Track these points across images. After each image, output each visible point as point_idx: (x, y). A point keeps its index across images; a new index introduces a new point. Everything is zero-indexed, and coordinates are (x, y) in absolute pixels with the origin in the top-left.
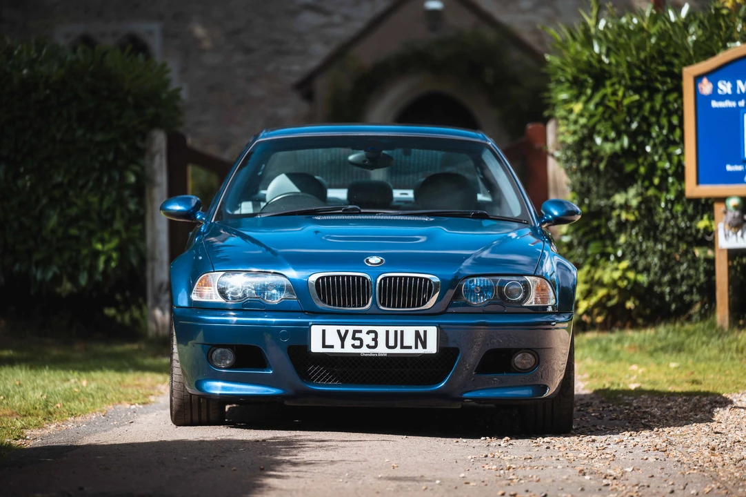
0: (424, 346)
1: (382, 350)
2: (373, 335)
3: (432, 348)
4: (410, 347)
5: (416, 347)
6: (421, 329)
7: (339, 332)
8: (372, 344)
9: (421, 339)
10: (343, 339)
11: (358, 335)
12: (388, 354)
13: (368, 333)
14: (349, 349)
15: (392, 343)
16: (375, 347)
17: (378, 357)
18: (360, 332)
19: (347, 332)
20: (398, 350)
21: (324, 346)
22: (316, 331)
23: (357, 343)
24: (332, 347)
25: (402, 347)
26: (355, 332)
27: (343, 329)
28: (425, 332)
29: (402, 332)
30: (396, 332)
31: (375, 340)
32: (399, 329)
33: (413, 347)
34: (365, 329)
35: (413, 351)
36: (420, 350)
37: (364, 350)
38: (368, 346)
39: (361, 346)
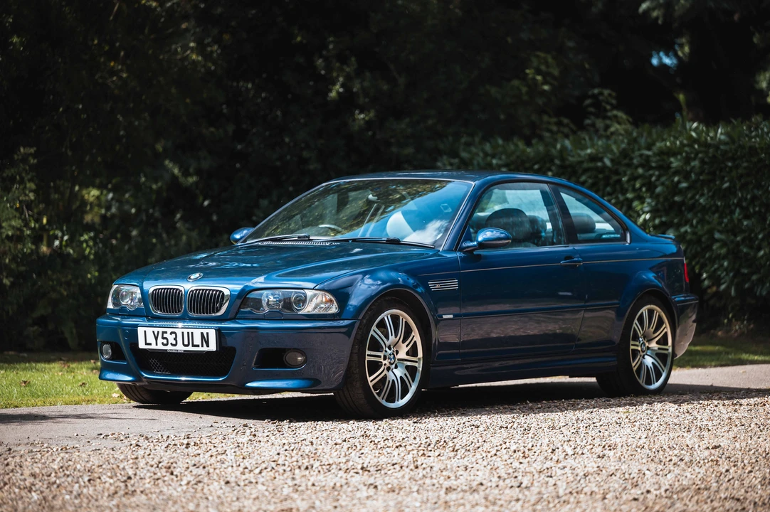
0: (208, 346)
1: (180, 348)
2: (174, 336)
3: (213, 347)
4: (198, 346)
5: (202, 346)
6: (205, 331)
7: (153, 332)
8: (174, 342)
9: (205, 340)
10: (156, 338)
11: (165, 335)
12: (184, 351)
13: (171, 333)
14: (160, 347)
15: (186, 343)
16: (175, 345)
17: (177, 353)
18: (166, 332)
19: (158, 332)
20: (190, 348)
21: (146, 344)
22: (141, 331)
23: (165, 342)
24: (150, 344)
25: (193, 346)
26: (163, 333)
27: (156, 330)
28: (207, 334)
29: (192, 333)
30: (188, 333)
31: (175, 339)
32: (190, 331)
33: (200, 345)
34: (169, 330)
35: (200, 349)
36: (205, 348)
37: (169, 347)
38: (171, 344)
39: (167, 345)
